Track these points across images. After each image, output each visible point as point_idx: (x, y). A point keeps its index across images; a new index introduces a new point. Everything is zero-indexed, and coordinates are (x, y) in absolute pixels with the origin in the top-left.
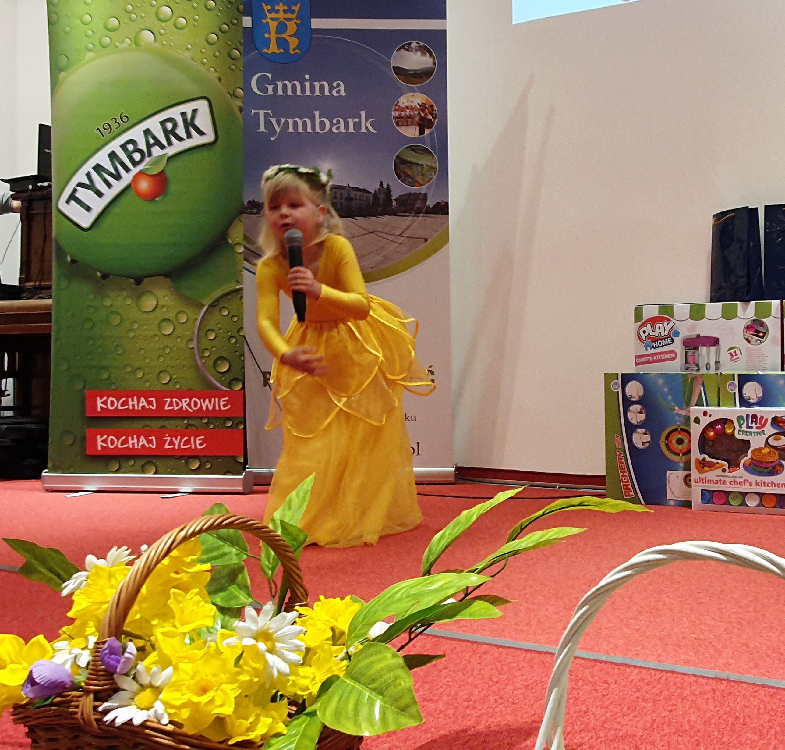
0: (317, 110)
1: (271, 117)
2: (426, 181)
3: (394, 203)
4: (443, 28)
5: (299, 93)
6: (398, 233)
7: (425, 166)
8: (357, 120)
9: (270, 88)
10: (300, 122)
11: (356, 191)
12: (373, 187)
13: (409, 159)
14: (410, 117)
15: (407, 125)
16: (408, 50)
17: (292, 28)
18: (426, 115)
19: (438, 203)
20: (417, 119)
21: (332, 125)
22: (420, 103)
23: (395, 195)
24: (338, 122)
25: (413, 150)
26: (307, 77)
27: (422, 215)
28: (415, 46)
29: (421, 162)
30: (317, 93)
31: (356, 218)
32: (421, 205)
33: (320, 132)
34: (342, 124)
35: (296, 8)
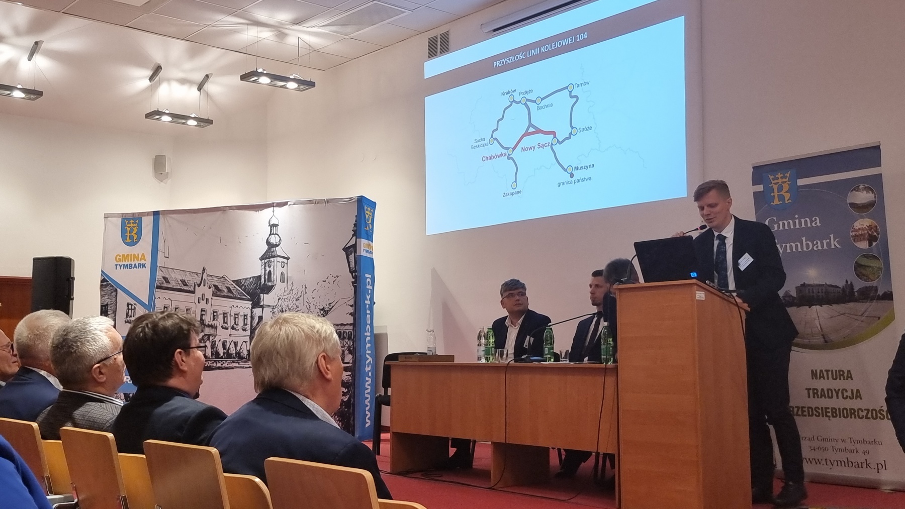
0: (803, 237)
2: (877, 276)
3: (856, 293)
4: (880, 173)
5: (792, 227)
6: (860, 314)
7: (875, 267)
8: (828, 241)
9: (776, 226)
10: (794, 245)
11: (831, 287)
12: (841, 284)
13: (863, 264)
14: (862, 235)
15: (861, 241)
16: (857, 191)
17: (786, 187)
18: (873, 232)
19: (885, 293)
20: (867, 236)
21: (813, 245)
22: (868, 225)
23: (856, 289)
24: (817, 243)
25: (865, 257)
26: (797, 216)
27: (875, 301)
28: (863, 188)
29: (872, 265)
30: (803, 226)
31: (833, 305)
32: (874, 294)
33: (806, 250)
34: (819, 244)
35: (788, 175)
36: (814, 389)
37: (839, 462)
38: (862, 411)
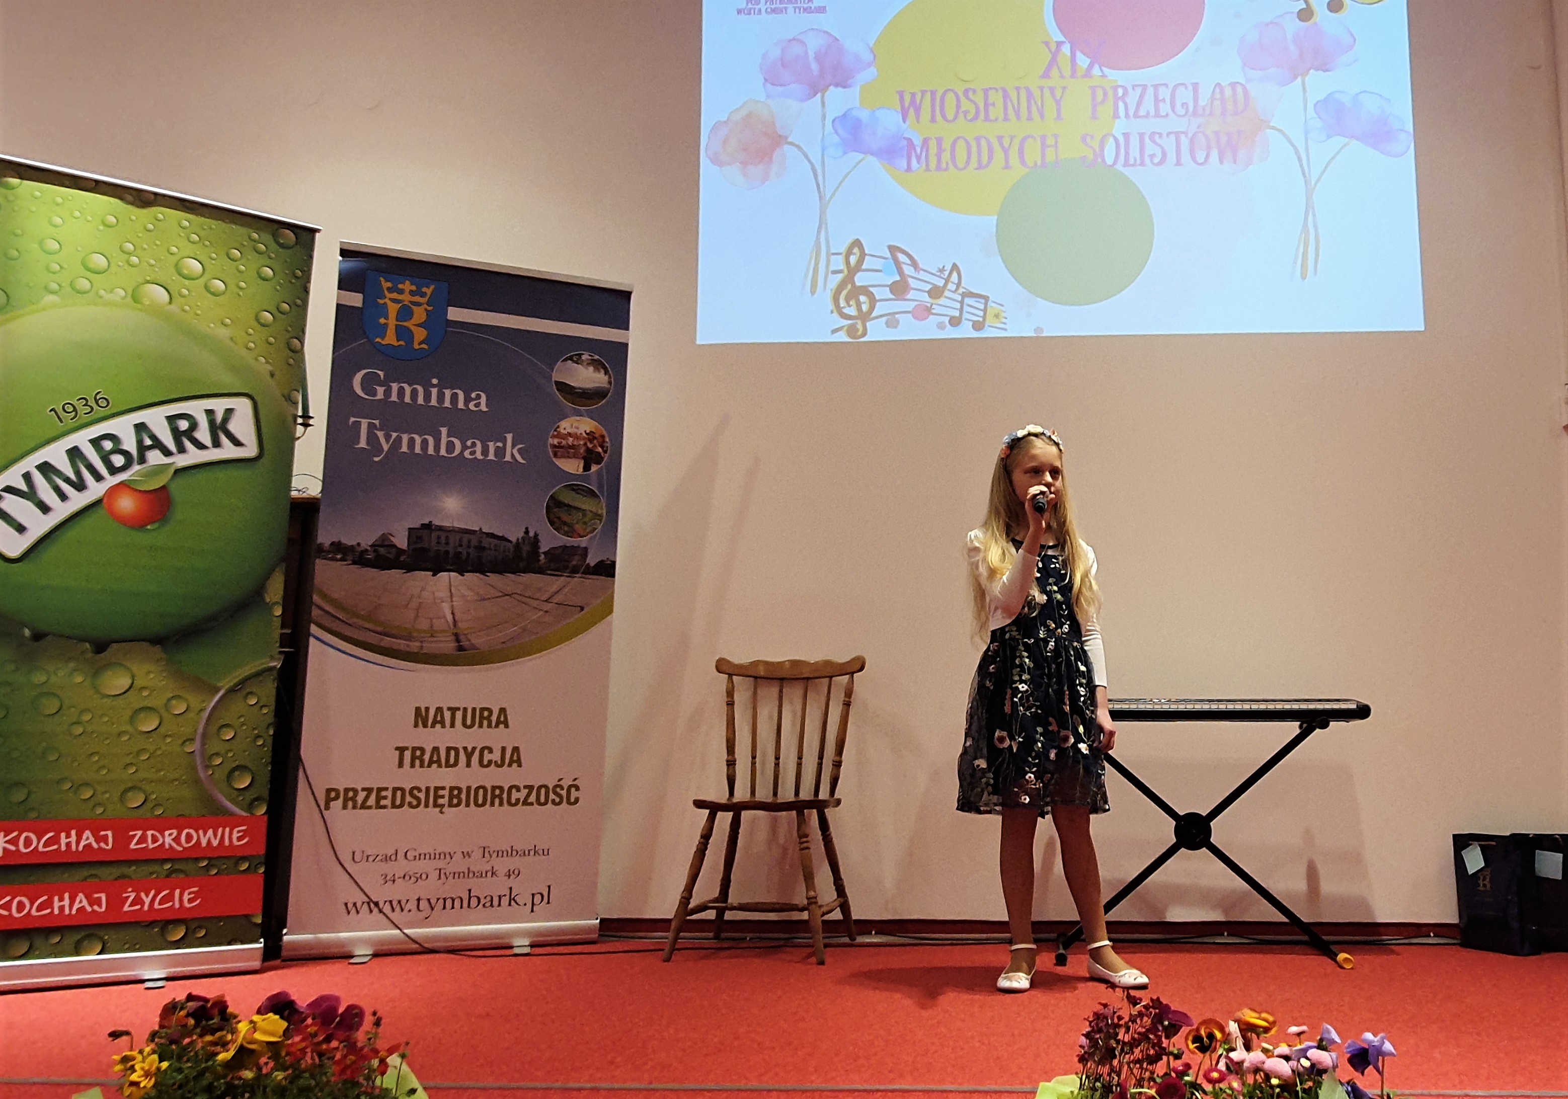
0: (444, 426)
1: (377, 430)
2: (588, 531)
3: (542, 557)
4: (625, 341)
5: (420, 400)
6: (544, 597)
7: (588, 512)
8: (500, 444)
9: (380, 391)
10: (418, 440)
11: (491, 538)
12: (515, 534)
13: (567, 502)
14: (572, 447)
15: (569, 457)
16: (576, 363)
18: (595, 446)
19: (602, 561)
20: (582, 451)
21: (464, 447)
22: (588, 432)
23: (544, 547)
24: (474, 444)
25: (573, 490)
26: (435, 381)
27: (577, 575)
28: (588, 359)
29: (584, 507)
30: (447, 404)
31: (488, 574)
32: (579, 563)
33: (446, 455)
34: (479, 448)
35: (428, 291)
36: (414, 749)
37: (449, 903)
38: (518, 790)
